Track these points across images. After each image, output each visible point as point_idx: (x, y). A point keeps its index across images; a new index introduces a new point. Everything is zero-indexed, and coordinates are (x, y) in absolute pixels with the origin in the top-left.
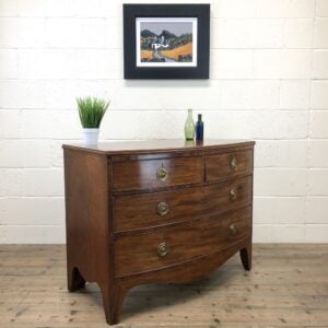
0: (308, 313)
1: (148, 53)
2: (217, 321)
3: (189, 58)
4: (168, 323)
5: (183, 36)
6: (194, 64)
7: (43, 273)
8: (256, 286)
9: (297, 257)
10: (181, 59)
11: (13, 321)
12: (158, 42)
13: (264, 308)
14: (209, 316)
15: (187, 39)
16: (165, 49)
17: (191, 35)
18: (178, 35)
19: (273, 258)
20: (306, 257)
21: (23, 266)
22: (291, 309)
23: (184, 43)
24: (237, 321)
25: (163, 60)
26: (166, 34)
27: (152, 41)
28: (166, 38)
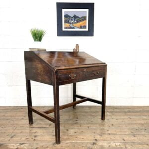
0: (134, 136)
1: (68, 25)
2: (96, 140)
3: (85, 27)
4: (76, 141)
5: (82, 17)
6: (87, 29)
7: (23, 119)
8: (112, 125)
9: (129, 112)
10: (81, 27)
11: (9, 140)
12: (72, 20)
13: (116, 134)
14: (92, 138)
15: (84, 19)
16: (75, 23)
17: (86, 17)
18: (80, 17)
19: (119, 112)
20: (133, 112)
21: (14, 116)
22: (127, 135)
23: (83, 20)
24: (104, 140)
25: (74, 28)
26: (75, 16)
27: (69, 19)
28: (75, 18)
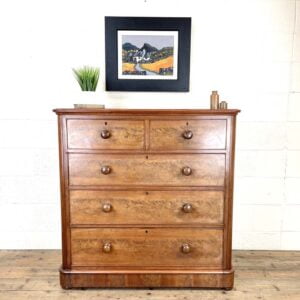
1: (130, 66)
3: (170, 71)
5: (163, 50)
6: (174, 77)
7: (21, 288)
10: (161, 72)
12: (139, 55)
15: (167, 52)
16: (146, 62)
17: (172, 49)
18: (159, 48)
23: (165, 56)
25: (144, 73)
26: (147, 47)
27: (134, 53)
28: (147, 52)
